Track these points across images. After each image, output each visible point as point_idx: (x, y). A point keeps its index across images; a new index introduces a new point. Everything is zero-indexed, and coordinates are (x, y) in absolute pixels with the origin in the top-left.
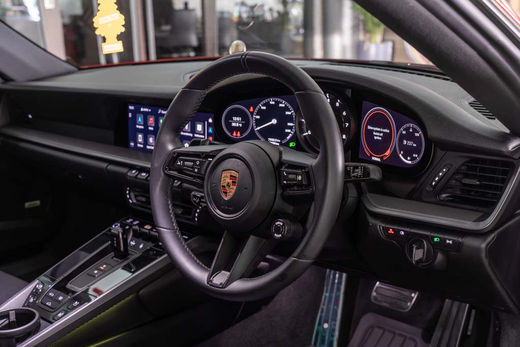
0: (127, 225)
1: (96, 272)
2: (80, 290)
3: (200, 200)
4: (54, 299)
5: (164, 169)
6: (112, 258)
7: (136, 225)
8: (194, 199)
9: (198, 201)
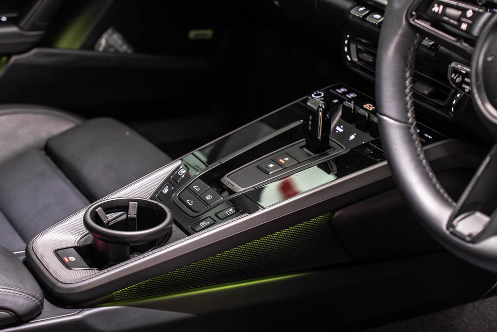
0: (336, 97)
1: (271, 166)
2: (240, 190)
3: (463, 78)
4: (200, 198)
5: (409, 16)
6: (302, 147)
7: (350, 100)
8: (453, 75)
9: (459, 80)
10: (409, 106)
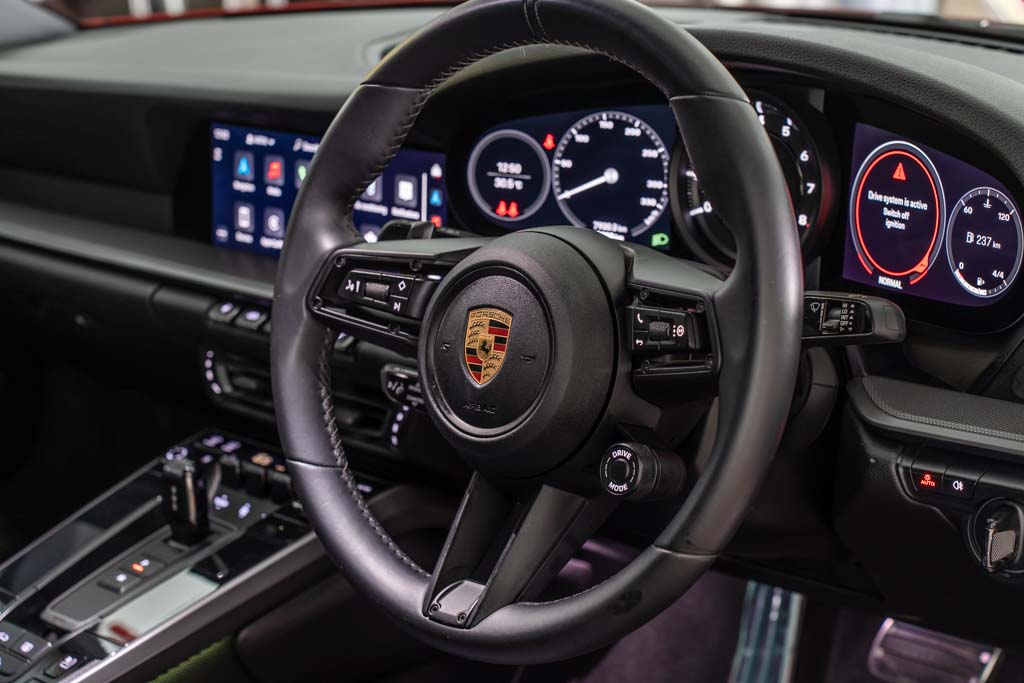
0: (206, 453)
1: (122, 578)
2: (78, 627)
3: (406, 387)
4: (10, 651)
5: (311, 303)
6: (166, 541)
7: (230, 454)
8: (390, 385)
9: (399, 390)
10: (333, 439)
